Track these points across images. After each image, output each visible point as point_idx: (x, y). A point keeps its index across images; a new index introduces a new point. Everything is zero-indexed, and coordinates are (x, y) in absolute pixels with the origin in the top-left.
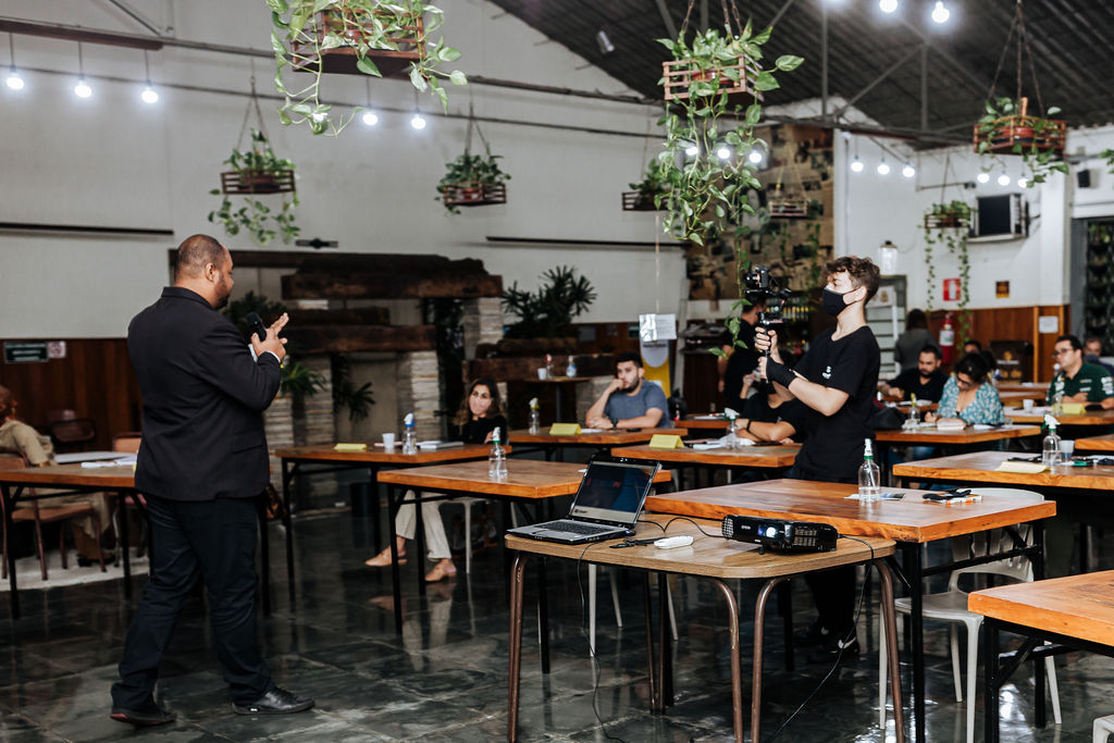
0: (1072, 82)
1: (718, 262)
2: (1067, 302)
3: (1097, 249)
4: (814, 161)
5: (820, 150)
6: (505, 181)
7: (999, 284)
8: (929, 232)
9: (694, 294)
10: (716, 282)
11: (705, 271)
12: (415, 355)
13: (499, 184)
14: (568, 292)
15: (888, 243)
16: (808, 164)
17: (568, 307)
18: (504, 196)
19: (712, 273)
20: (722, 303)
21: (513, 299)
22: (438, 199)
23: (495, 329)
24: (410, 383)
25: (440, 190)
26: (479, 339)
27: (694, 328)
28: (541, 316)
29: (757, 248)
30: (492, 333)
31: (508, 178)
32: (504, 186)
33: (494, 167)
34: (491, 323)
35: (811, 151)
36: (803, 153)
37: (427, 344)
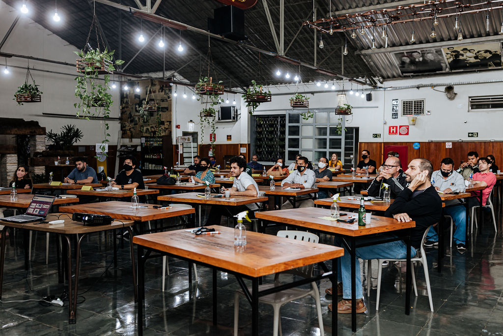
0: (249, 71)
1: (132, 125)
2: (249, 143)
3: (260, 126)
4: (165, 92)
5: (167, 88)
6: (40, 94)
7: (228, 136)
8: (202, 118)
9: (123, 136)
10: (131, 132)
11: (127, 128)
12: (8, 155)
13: (38, 95)
14: (72, 134)
15: (191, 121)
16: (163, 93)
17: (72, 139)
18: (40, 99)
19: (130, 129)
20: (133, 140)
21: (51, 136)
22: (14, 99)
23: (42, 146)
24: (6, 166)
25: (15, 96)
26: (36, 150)
27: (123, 148)
28: (61, 142)
29: (145, 121)
30: (41, 148)
31: (42, 93)
32: (40, 96)
33: (37, 89)
34: (41, 144)
35: (164, 88)
36: (162, 89)
37: (13, 152)
